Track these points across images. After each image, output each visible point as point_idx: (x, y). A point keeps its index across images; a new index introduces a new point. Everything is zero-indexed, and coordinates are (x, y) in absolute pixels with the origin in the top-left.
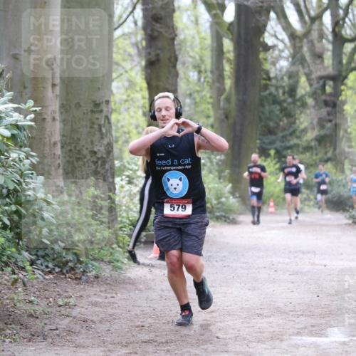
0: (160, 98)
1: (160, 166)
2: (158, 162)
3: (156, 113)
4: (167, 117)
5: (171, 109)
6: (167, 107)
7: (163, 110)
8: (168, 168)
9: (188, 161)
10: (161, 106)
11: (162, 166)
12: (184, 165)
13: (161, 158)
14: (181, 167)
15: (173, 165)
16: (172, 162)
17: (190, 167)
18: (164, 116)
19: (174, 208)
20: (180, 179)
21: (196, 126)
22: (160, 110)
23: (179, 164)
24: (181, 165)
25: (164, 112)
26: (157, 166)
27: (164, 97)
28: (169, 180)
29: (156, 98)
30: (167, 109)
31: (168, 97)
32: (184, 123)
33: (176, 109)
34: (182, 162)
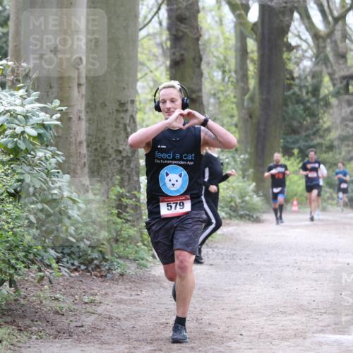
0: (164, 88)
1: (160, 160)
2: (158, 155)
3: (161, 105)
4: (172, 110)
5: (177, 100)
6: (173, 99)
7: (168, 102)
8: (169, 162)
9: (191, 156)
10: (165, 98)
11: (162, 159)
12: (187, 161)
13: (162, 151)
14: (181, 163)
15: (174, 159)
16: (174, 156)
17: (192, 163)
18: (169, 109)
19: (171, 207)
20: (180, 176)
21: (202, 118)
22: (164, 102)
23: (181, 159)
24: (183, 160)
25: (169, 105)
26: (157, 159)
27: (169, 87)
28: (167, 175)
29: (160, 87)
30: (172, 101)
31: (173, 87)
32: (189, 114)
33: (183, 100)
34: (185, 157)
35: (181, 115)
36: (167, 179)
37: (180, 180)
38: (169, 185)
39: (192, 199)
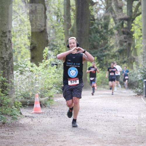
3: (69, 45)
5: (75, 43)
7: (72, 44)
8: (71, 66)
9: (79, 64)
10: (71, 42)
11: (69, 65)
12: (77, 65)
13: (69, 62)
14: (76, 66)
15: (73, 65)
16: (73, 64)
17: (79, 66)
19: (72, 82)
21: (83, 50)
22: (71, 43)
23: (75, 65)
24: (76, 65)
25: (72, 45)
26: (67, 64)
27: (72, 39)
28: (71, 70)
29: (69, 39)
30: (73, 43)
31: (74, 39)
32: (79, 49)
33: (77, 43)
34: (77, 64)
35: (76, 49)
36: (71, 72)
37: (75, 72)
38: (71, 74)
39: (79, 79)
